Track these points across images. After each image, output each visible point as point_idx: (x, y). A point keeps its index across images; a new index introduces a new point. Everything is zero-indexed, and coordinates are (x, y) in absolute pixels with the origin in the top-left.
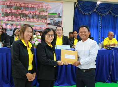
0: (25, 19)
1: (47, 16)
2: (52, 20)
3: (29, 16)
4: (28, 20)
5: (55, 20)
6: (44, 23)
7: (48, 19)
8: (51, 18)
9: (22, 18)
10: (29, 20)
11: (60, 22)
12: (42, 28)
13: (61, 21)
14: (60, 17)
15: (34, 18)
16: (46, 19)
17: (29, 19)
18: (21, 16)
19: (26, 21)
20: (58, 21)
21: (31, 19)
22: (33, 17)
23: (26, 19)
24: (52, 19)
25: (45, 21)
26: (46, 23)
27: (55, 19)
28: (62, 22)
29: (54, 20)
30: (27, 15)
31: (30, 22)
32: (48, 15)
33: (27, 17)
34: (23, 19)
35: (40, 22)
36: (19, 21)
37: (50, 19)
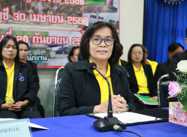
0: (24, 15)
1: (81, 6)
2: (94, 17)
3: (33, 9)
4: (33, 18)
5: (102, 18)
6: (75, 28)
7: (84, 14)
8: (92, 14)
9: (16, 11)
10: (35, 19)
11: (115, 23)
12: (70, 39)
13: (116, 21)
14: (114, 10)
15: (48, 12)
16: (80, 15)
17: (35, 15)
18: (13, 7)
19: (28, 21)
20: (110, 21)
21: (41, 16)
22: (45, 11)
23: (27, 14)
24: (95, 14)
25: (78, 22)
26: (80, 26)
27: (101, 15)
28: (118, 22)
29: (99, 18)
30: (29, 5)
31: (38, 23)
32: (85, 5)
33: (30, 11)
34: (19, 15)
35: (65, 24)
36: (7, 22)
37: (89, 15)
